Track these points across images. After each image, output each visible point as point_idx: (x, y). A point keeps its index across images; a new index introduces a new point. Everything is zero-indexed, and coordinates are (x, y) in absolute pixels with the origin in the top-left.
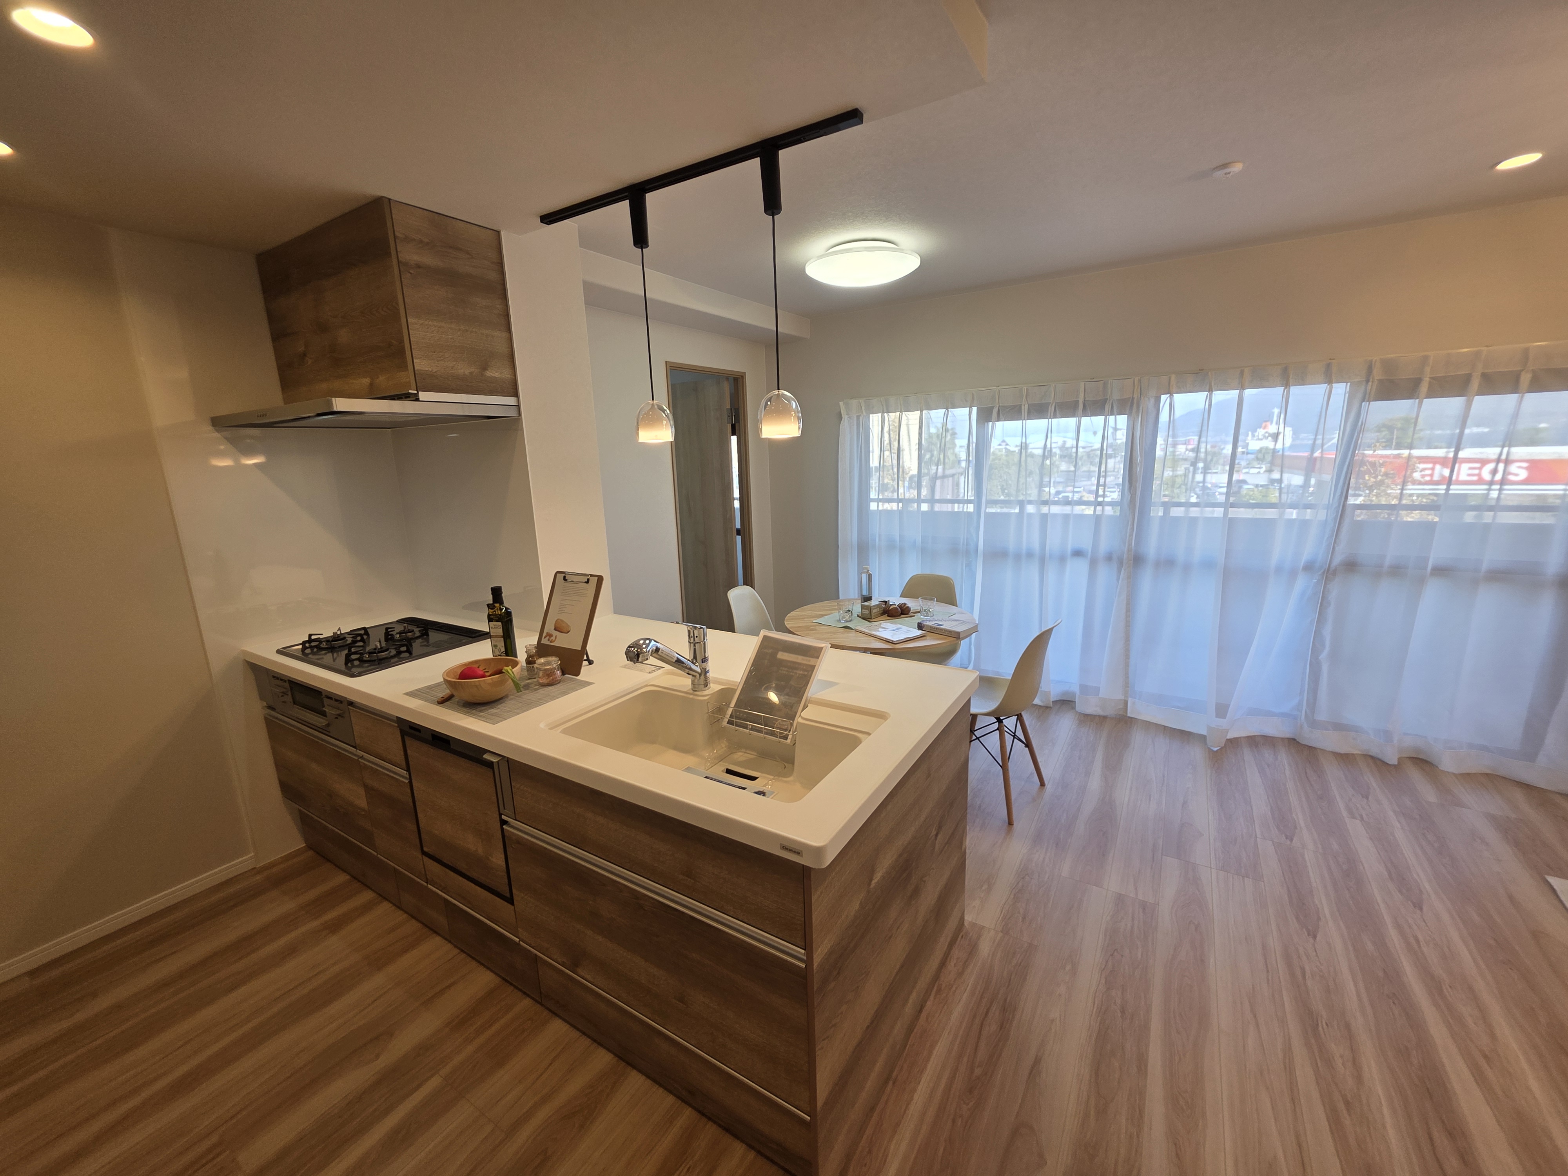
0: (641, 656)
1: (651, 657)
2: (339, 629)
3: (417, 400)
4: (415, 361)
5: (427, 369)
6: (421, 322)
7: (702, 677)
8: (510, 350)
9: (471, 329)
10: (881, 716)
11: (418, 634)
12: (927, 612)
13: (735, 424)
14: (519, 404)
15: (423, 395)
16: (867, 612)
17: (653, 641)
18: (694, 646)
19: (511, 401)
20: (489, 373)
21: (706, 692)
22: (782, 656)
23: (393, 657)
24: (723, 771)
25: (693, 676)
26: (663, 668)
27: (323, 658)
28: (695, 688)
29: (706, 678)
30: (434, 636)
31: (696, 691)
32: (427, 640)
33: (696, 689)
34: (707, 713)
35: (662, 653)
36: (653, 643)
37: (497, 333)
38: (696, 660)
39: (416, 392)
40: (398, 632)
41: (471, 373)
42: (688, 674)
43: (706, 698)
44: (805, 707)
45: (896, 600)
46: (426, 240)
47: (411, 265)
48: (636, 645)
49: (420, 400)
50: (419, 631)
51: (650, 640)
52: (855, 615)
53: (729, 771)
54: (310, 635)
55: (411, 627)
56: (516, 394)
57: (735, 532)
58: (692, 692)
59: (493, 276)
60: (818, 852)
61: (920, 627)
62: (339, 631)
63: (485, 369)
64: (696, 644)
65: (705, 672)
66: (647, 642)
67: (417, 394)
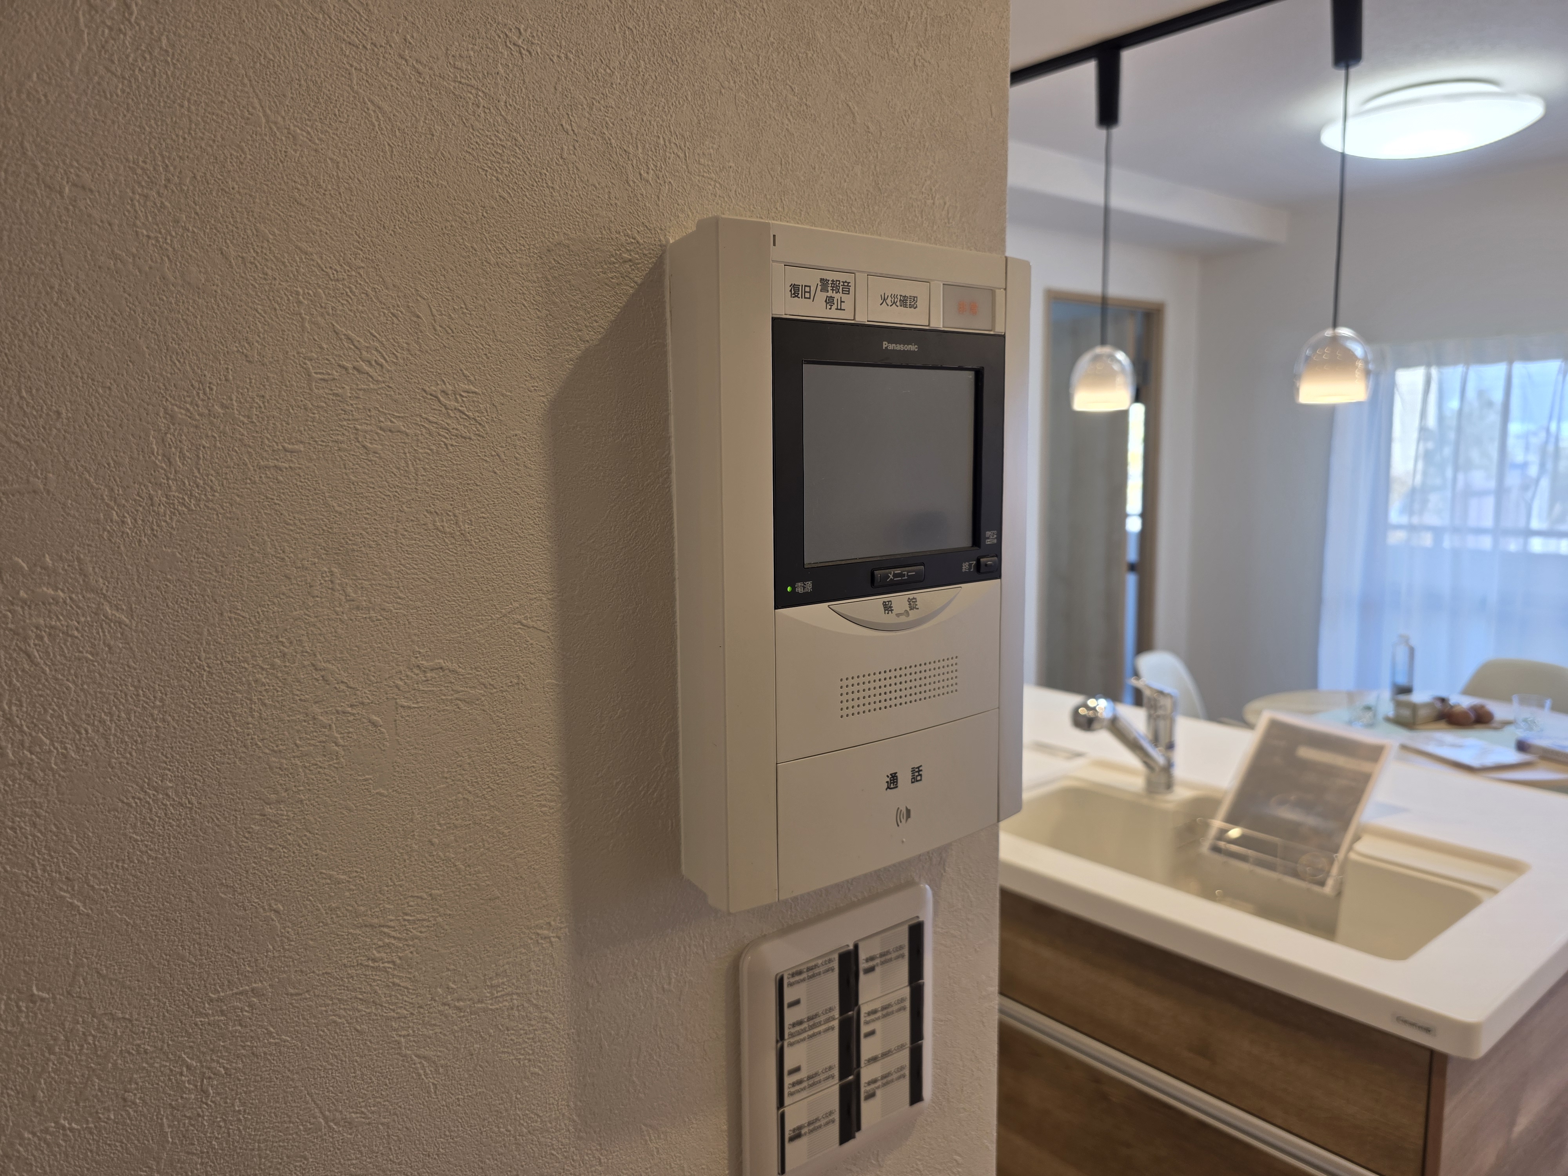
0: (1093, 723)
7: (1165, 771)
10: (1513, 867)
12: (1530, 724)
16: (1406, 713)
18: (1156, 721)
21: (1169, 798)
22: (1306, 753)
25: (1154, 768)
28: (1152, 788)
29: (1171, 775)
31: (1153, 794)
33: (1153, 791)
38: (1157, 744)
42: (1146, 764)
43: (1168, 807)
44: (1357, 838)
45: (1463, 702)
52: (1380, 716)
57: (1125, 567)
58: (1145, 794)
60: (1467, 1031)
61: (1522, 746)
64: (1159, 719)
65: (1169, 767)
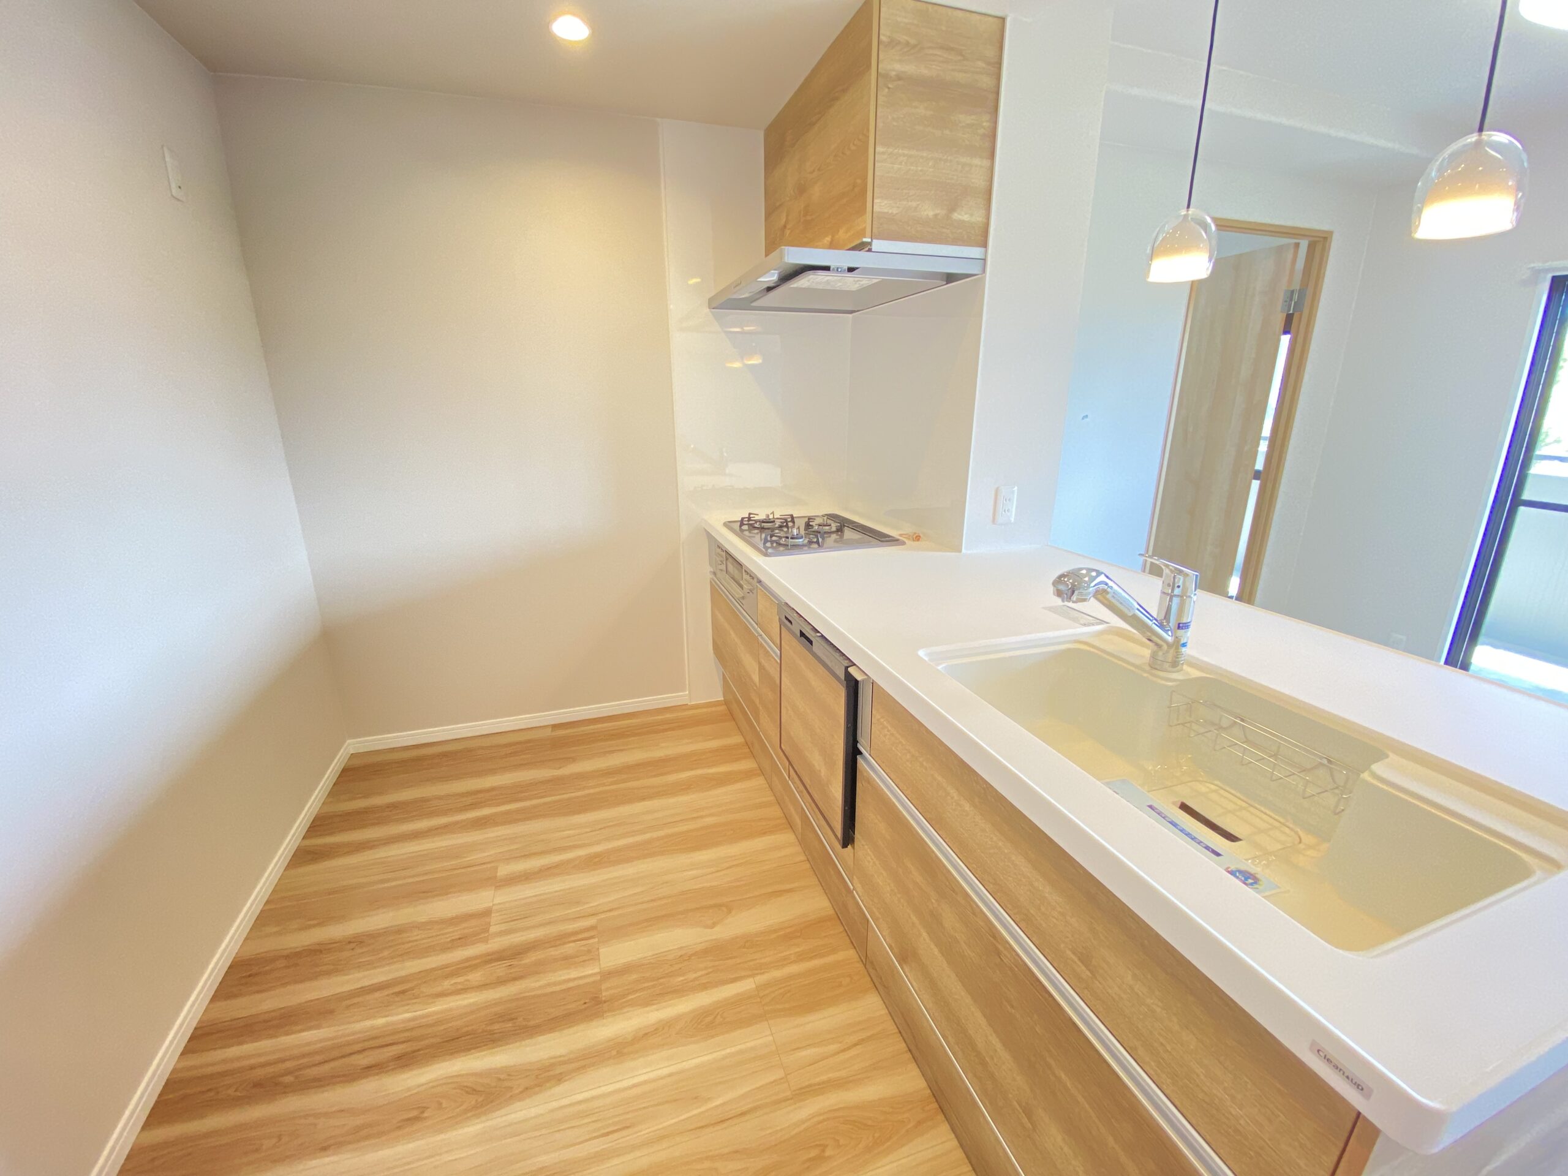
0: (1076, 592)
1: (1092, 599)
2: (773, 513)
3: (870, 250)
4: (875, 201)
5: (886, 211)
6: (890, 150)
7: (1172, 651)
8: (988, 183)
9: (945, 157)
11: (834, 529)
13: (1292, 315)
14: (986, 256)
15: (877, 245)
17: (1103, 575)
18: (1171, 600)
19: (976, 252)
20: (956, 216)
21: (1175, 676)
23: (804, 545)
24: (1174, 803)
25: (1157, 644)
26: (1107, 623)
27: (754, 537)
28: (1154, 664)
29: (1178, 654)
30: (848, 534)
31: (1156, 669)
32: (842, 536)
33: (1156, 667)
34: (1168, 707)
35: (1113, 596)
36: (1102, 578)
37: (977, 161)
38: (1168, 622)
39: (869, 240)
40: (817, 523)
41: (936, 215)
42: (1150, 640)
43: (1170, 684)
46: (913, 41)
47: (891, 77)
48: (1074, 574)
49: (873, 250)
50: (836, 526)
51: (1099, 573)
53: (1184, 807)
54: (750, 514)
55: (829, 522)
56: (984, 244)
57: (1251, 474)
58: (1147, 668)
59: (986, 81)
62: (772, 515)
63: (952, 210)
64: (1174, 598)
65: (1179, 645)
66: (1094, 574)
67: (870, 244)
